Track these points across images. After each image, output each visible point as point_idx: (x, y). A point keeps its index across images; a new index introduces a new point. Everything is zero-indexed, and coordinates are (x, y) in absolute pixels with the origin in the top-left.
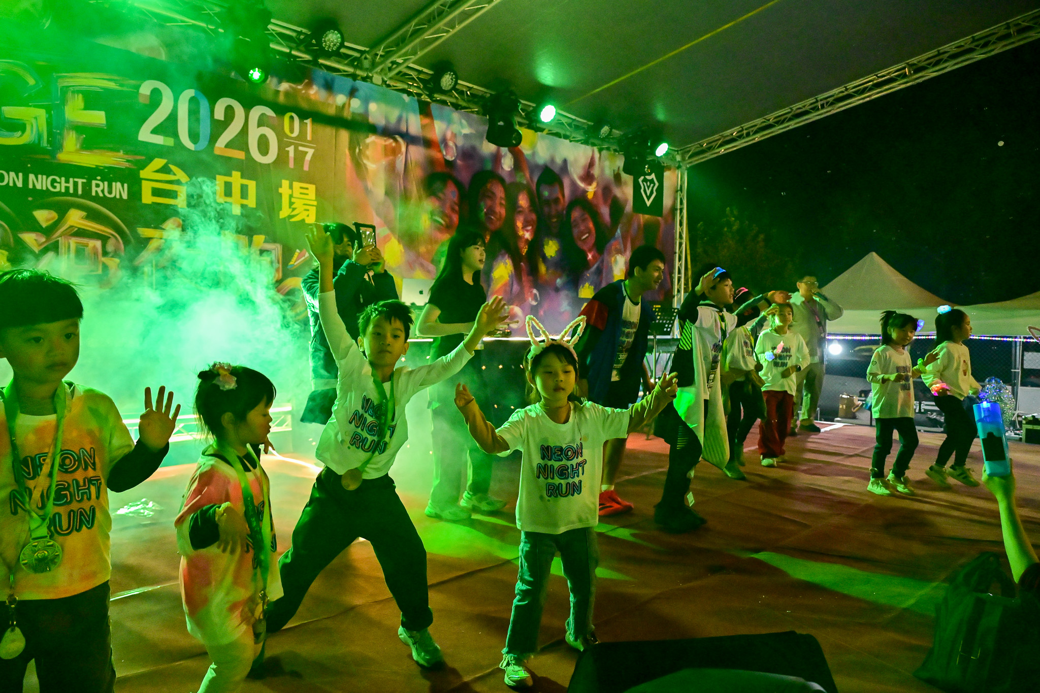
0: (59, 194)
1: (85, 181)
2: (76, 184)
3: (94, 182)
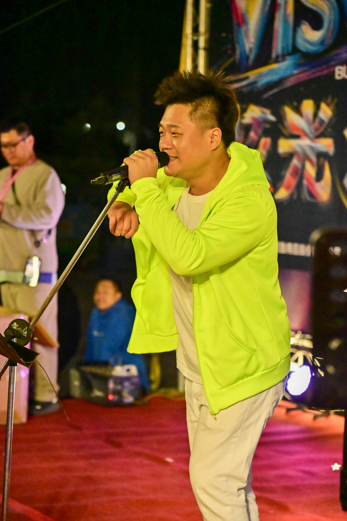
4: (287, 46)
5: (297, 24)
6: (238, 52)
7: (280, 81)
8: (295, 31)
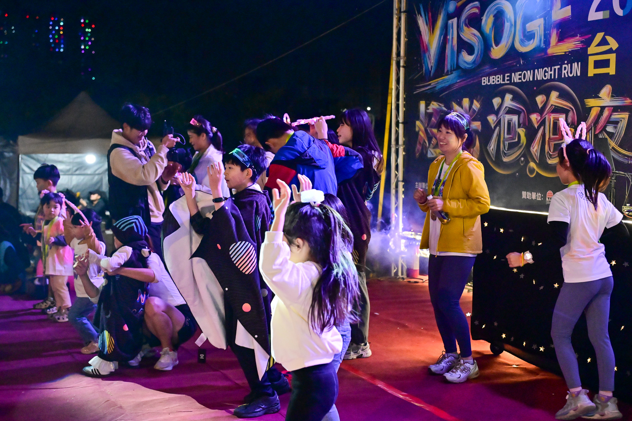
0: (548, 81)
1: (559, 67)
2: (555, 69)
3: (564, 66)
4: (454, 65)
5: (459, 52)
6: (424, 69)
7: (449, 87)
8: (458, 56)
